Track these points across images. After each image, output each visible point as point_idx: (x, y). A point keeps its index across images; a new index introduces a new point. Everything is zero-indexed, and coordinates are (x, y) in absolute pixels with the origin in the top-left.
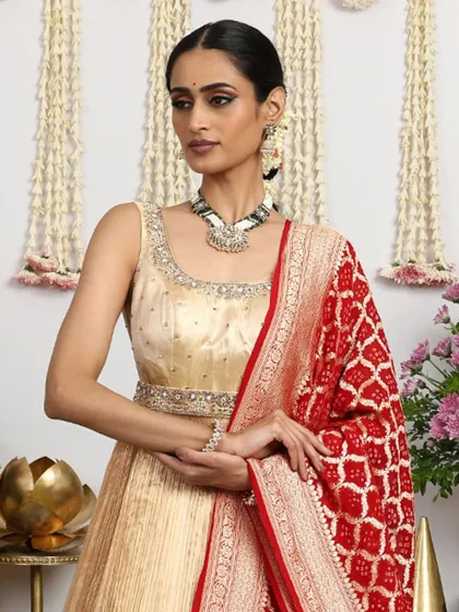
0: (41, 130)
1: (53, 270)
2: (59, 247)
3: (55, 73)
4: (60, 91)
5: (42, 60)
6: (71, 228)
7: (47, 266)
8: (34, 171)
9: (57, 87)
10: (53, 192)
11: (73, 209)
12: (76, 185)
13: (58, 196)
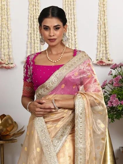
1: (4, 64)
2: (6, 57)
3: (3, 10)
4: (5, 14)
6: (9, 52)
7: (3, 63)
9: (4, 13)
10: (4, 42)
11: (9, 47)
12: (10, 40)
13: (5, 43)
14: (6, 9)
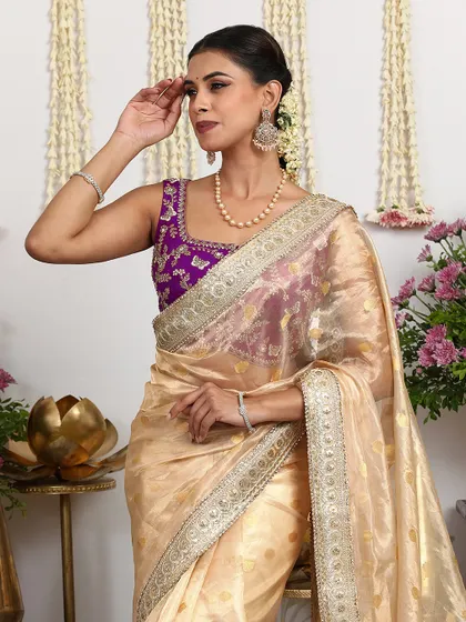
0: (54, 99)
3: (63, 46)
5: (52, 34)
8: (49, 137)
9: (66, 58)
10: (67, 155)
12: (86, 147)
13: (71, 158)
14: (72, 44)
